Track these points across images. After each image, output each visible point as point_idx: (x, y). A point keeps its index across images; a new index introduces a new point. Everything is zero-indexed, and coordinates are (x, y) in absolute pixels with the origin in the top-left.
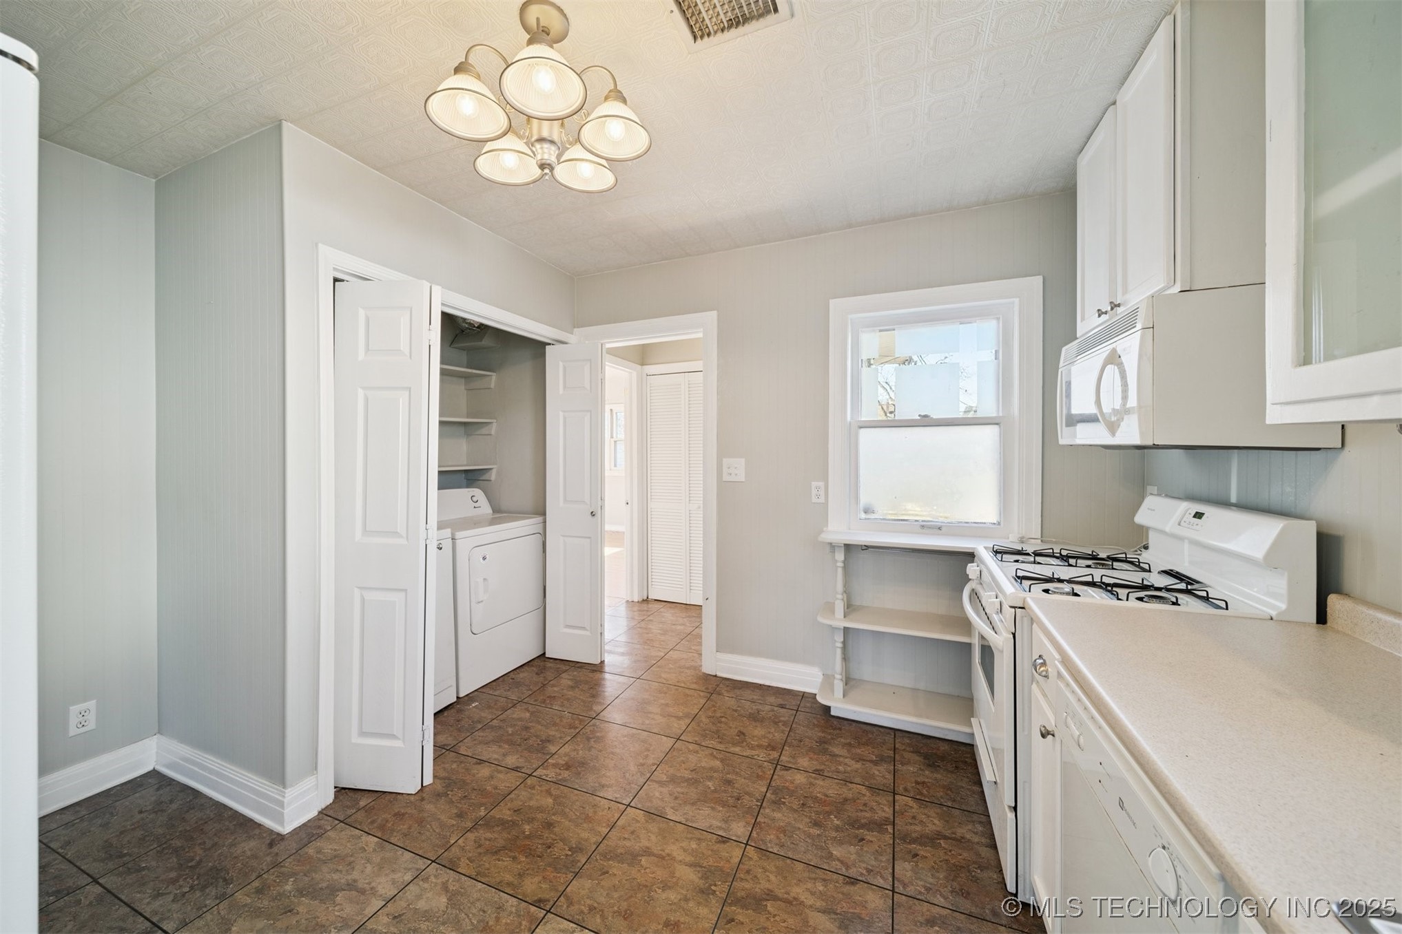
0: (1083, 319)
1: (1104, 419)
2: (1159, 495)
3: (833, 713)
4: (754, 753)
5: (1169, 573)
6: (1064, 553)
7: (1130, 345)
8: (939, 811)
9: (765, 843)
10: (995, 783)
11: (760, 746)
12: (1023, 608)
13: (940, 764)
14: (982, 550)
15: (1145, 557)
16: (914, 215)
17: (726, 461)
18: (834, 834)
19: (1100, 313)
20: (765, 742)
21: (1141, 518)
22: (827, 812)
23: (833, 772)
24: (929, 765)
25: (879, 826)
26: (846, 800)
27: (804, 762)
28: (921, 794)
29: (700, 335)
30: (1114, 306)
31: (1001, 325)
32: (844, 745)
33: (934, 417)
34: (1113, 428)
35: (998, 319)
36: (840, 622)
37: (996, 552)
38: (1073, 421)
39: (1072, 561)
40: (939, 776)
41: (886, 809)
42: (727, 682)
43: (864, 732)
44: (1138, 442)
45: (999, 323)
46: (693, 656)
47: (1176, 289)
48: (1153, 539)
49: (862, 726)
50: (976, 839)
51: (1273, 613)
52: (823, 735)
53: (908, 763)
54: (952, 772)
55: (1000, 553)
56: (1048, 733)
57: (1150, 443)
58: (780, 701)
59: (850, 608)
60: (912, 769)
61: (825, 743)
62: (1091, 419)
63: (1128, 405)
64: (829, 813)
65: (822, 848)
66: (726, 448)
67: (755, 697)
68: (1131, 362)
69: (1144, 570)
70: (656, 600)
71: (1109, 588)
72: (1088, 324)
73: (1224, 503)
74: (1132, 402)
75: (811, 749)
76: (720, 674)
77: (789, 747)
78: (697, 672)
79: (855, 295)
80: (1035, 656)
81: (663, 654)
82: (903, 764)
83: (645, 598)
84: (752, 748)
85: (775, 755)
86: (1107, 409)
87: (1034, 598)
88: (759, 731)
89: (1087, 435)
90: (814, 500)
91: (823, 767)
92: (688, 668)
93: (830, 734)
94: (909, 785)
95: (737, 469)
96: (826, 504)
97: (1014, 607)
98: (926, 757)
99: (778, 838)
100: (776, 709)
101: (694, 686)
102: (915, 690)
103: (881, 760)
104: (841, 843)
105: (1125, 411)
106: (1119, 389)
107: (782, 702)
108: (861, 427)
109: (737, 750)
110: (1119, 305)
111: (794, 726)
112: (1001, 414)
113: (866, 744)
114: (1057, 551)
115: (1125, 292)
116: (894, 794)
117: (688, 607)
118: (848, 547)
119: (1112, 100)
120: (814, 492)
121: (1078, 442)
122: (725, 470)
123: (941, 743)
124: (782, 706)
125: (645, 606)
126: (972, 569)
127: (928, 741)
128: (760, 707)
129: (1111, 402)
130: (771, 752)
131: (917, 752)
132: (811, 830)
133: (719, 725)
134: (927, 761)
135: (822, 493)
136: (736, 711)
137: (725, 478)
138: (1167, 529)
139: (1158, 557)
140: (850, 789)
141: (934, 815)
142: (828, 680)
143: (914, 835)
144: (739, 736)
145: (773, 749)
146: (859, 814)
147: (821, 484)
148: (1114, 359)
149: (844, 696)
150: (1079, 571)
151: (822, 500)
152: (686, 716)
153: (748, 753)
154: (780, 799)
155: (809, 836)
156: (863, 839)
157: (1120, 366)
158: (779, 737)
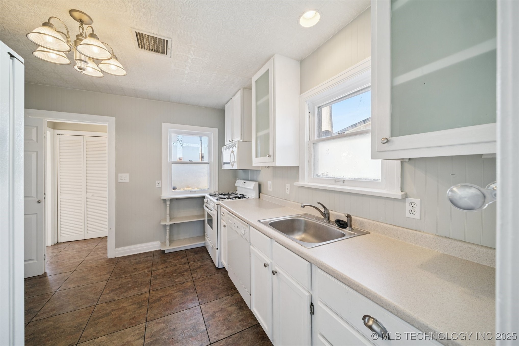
0: (226, 141)
1: (231, 164)
2: (239, 179)
3: (166, 252)
4: (142, 272)
5: (241, 195)
6: (224, 194)
7: (235, 149)
8: (200, 261)
9: (156, 288)
10: (213, 247)
11: (144, 269)
12: (219, 204)
13: (198, 252)
14: (207, 195)
15: (237, 192)
16: (188, 104)
17: (120, 175)
18: (175, 277)
19: (230, 141)
20: (145, 268)
21: (236, 185)
22: (171, 274)
23: (170, 265)
24: (196, 254)
25: (187, 270)
26: (176, 269)
27: (161, 267)
28: (195, 260)
29: (107, 125)
30: (232, 141)
31: (209, 139)
32: (171, 259)
33: (194, 161)
34: (233, 166)
35: (208, 137)
36: (168, 222)
37: (211, 195)
38: (225, 163)
39: (225, 195)
40: (198, 255)
41: (187, 267)
42: (122, 258)
43: (176, 254)
44: (237, 169)
45: (208, 138)
46: (101, 255)
47: (242, 141)
48: (238, 189)
49: (175, 252)
50: (209, 263)
51: (254, 198)
52: (164, 259)
53: (190, 255)
54: (201, 253)
55: (212, 195)
56: (225, 226)
57: (238, 169)
58: (146, 256)
59: (171, 219)
60: (191, 256)
61: (165, 260)
62: (229, 163)
63: (235, 161)
64: (172, 274)
65: (173, 281)
66: (119, 170)
67: (136, 258)
68: (235, 153)
69: (237, 195)
70: (63, 242)
71: (232, 198)
72: (227, 142)
73: (248, 180)
74: (236, 160)
75: (162, 263)
76: (117, 256)
77: (154, 265)
78: (105, 259)
79: (171, 123)
80: (222, 213)
81: (83, 259)
82: (189, 256)
83: (56, 242)
84: (141, 271)
85: (150, 269)
86: (231, 161)
87: (221, 202)
88: (142, 266)
89: (226, 167)
90: (157, 187)
91: (167, 266)
92: (100, 259)
93: (167, 257)
94: (192, 260)
95: (125, 177)
96: (161, 188)
97: (217, 205)
98: (194, 252)
99: (159, 285)
100: (145, 258)
101: (107, 263)
102: (189, 238)
103: (183, 257)
104: (178, 278)
105: (234, 162)
106: (233, 158)
107: (147, 256)
108: (172, 163)
109: (135, 273)
110: (233, 141)
111: (154, 260)
112: (209, 161)
113: (178, 256)
114: (222, 193)
115: (234, 138)
116: (188, 263)
117: (86, 240)
118: (171, 200)
119: (231, 98)
120: (157, 184)
121: (225, 168)
122: (119, 178)
123: (197, 249)
124: (147, 257)
125: (56, 246)
126: (205, 200)
127: (194, 249)
128: (139, 260)
129: (232, 160)
130: (148, 269)
131: (192, 252)
132: (169, 280)
133: (124, 270)
134: (195, 253)
135: (160, 184)
136: (130, 264)
137: (120, 181)
138: (240, 186)
139: (239, 192)
140: (177, 267)
141: (199, 263)
142: (164, 243)
143: (195, 268)
144: (134, 270)
145: (149, 268)
146: (181, 271)
147: (160, 181)
148: (233, 152)
149: (170, 246)
150: (227, 196)
151: (160, 186)
152: (109, 273)
153: (140, 272)
154: (156, 278)
155: (168, 281)
156: (183, 275)
157: (234, 153)
158: (149, 264)
